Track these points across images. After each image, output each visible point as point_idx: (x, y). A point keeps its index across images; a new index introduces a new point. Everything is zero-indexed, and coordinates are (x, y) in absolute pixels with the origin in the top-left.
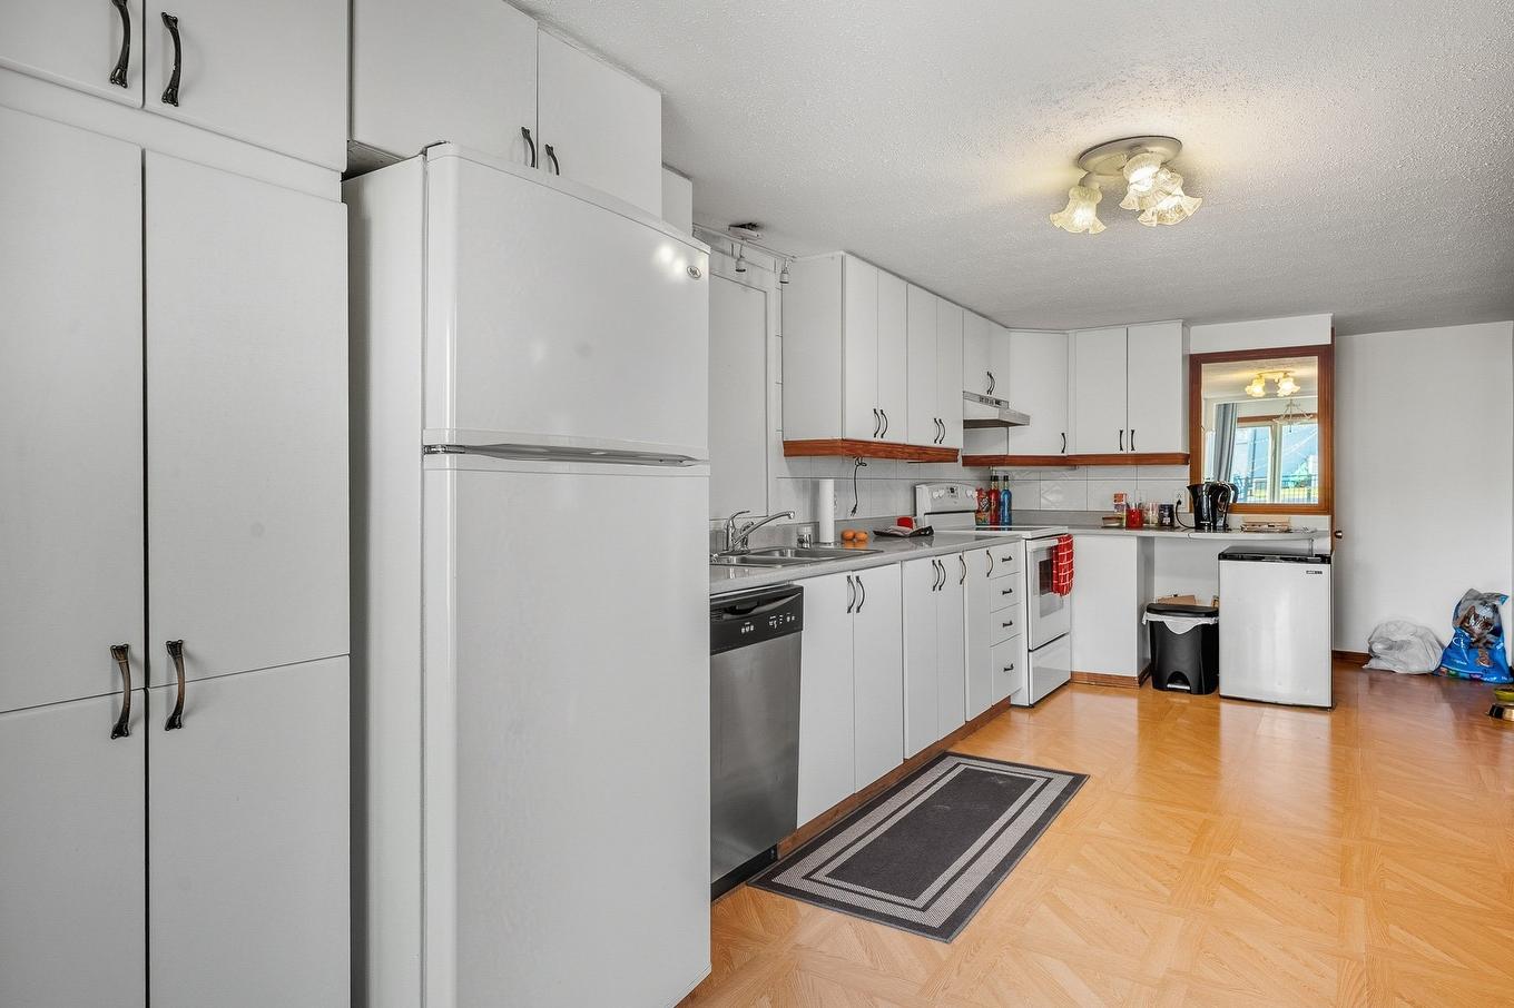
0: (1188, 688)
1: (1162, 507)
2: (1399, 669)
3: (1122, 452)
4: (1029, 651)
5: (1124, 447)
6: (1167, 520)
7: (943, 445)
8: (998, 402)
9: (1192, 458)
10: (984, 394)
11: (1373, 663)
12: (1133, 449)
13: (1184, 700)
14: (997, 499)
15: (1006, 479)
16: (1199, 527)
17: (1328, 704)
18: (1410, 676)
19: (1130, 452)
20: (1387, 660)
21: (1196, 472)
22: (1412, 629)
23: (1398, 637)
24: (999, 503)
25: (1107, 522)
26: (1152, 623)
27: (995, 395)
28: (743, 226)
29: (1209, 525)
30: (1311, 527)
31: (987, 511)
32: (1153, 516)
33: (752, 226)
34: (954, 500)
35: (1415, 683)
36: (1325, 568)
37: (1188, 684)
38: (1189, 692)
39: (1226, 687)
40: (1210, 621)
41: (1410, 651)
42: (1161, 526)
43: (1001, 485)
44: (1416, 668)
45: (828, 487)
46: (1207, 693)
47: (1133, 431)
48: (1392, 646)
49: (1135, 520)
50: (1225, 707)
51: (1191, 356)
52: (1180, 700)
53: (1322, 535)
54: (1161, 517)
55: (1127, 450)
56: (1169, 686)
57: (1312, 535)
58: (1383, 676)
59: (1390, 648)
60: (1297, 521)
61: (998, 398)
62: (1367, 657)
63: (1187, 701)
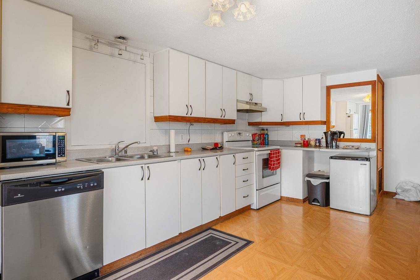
0: (319, 204)
1: (316, 140)
2: (406, 199)
3: (300, 121)
4: (257, 190)
5: (301, 119)
6: (318, 144)
7: (225, 118)
8: (256, 104)
9: (327, 123)
10: (248, 101)
11: (397, 196)
12: (304, 119)
13: (318, 208)
14: (263, 137)
15: (267, 130)
16: (327, 147)
17: (369, 214)
18: (410, 202)
19: (303, 120)
20: (402, 196)
21: (328, 128)
22: (412, 184)
23: (407, 187)
24: (264, 138)
25: (297, 145)
26: (308, 181)
27: (254, 101)
28: (119, 38)
29: (331, 146)
30: (368, 147)
31: (258, 140)
32: (313, 143)
33: (123, 38)
34: (240, 137)
35: (412, 204)
36: (367, 163)
37: (319, 203)
38: (320, 205)
39: (332, 205)
40: (327, 181)
41: (411, 193)
42: (316, 146)
43: (266, 132)
44: (413, 199)
45: (172, 132)
46: (326, 207)
47: (304, 113)
48: (404, 191)
49: (306, 144)
50: (332, 212)
51: (327, 86)
52: (316, 208)
53: (373, 150)
54: (316, 143)
55: (302, 120)
56: (313, 203)
57: (369, 150)
58: (401, 202)
59: (403, 191)
60: (364, 145)
61: (256, 102)
62: (395, 194)
63: (319, 209)
